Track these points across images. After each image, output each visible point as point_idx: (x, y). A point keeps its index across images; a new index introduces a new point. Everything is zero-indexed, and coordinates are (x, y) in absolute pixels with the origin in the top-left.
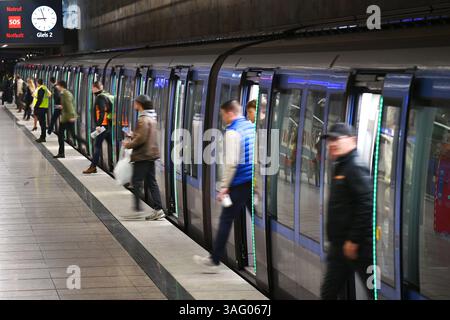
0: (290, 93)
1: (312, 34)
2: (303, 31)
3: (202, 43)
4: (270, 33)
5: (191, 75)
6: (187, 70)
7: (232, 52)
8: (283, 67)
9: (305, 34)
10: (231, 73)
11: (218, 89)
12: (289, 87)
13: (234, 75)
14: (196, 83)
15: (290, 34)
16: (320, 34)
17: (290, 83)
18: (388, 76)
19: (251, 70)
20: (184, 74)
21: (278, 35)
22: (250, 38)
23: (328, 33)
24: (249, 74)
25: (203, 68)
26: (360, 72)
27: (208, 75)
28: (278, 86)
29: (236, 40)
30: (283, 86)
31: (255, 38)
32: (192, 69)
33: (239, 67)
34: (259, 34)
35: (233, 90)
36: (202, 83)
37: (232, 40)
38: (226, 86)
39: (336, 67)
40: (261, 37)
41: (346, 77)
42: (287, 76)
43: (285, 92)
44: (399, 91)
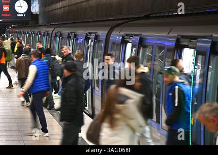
0: (147, 48)
1: (159, 17)
2: (155, 15)
3: (102, 21)
4: (137, 16)
5: (97, 37)
6: (94, 35)
7: (118, 26)
8: (143, 34)
9: (155, 17)
10: (116, 36)
11: (110, 45)
12: (147, 44)
13: (118, 38)
14: (99, 41)
15: (148, 17)
16: (163, 17)
17: (148, 42)
18: (199, 39)
19: (127, 35)
20: (93, 36)
21: (141, 17)
22: (127, 19)
23: (167, 16)
24: (126, 37)
25: (102, 33)
26: (183, 37)
27: (105, 37)
28: (141, 44)
29: (120, 19)
30: (144, 44)
31: (130, 18)
32: (97, 34)
33: (121, 33)
34: (131, 16)
35: (117, 45)
36: (102, 41)
37: (118, 20)
38: (114, 43)
39: (171, 34)
40: (133, 18)
41: (175, 39)
42: (146, 39)
43: (145, 47)
44: (205, 47)
